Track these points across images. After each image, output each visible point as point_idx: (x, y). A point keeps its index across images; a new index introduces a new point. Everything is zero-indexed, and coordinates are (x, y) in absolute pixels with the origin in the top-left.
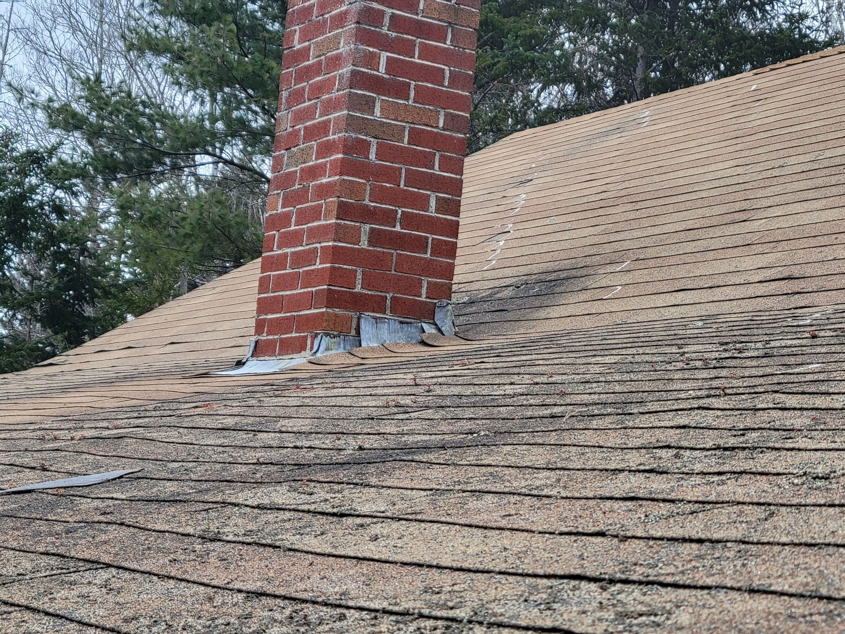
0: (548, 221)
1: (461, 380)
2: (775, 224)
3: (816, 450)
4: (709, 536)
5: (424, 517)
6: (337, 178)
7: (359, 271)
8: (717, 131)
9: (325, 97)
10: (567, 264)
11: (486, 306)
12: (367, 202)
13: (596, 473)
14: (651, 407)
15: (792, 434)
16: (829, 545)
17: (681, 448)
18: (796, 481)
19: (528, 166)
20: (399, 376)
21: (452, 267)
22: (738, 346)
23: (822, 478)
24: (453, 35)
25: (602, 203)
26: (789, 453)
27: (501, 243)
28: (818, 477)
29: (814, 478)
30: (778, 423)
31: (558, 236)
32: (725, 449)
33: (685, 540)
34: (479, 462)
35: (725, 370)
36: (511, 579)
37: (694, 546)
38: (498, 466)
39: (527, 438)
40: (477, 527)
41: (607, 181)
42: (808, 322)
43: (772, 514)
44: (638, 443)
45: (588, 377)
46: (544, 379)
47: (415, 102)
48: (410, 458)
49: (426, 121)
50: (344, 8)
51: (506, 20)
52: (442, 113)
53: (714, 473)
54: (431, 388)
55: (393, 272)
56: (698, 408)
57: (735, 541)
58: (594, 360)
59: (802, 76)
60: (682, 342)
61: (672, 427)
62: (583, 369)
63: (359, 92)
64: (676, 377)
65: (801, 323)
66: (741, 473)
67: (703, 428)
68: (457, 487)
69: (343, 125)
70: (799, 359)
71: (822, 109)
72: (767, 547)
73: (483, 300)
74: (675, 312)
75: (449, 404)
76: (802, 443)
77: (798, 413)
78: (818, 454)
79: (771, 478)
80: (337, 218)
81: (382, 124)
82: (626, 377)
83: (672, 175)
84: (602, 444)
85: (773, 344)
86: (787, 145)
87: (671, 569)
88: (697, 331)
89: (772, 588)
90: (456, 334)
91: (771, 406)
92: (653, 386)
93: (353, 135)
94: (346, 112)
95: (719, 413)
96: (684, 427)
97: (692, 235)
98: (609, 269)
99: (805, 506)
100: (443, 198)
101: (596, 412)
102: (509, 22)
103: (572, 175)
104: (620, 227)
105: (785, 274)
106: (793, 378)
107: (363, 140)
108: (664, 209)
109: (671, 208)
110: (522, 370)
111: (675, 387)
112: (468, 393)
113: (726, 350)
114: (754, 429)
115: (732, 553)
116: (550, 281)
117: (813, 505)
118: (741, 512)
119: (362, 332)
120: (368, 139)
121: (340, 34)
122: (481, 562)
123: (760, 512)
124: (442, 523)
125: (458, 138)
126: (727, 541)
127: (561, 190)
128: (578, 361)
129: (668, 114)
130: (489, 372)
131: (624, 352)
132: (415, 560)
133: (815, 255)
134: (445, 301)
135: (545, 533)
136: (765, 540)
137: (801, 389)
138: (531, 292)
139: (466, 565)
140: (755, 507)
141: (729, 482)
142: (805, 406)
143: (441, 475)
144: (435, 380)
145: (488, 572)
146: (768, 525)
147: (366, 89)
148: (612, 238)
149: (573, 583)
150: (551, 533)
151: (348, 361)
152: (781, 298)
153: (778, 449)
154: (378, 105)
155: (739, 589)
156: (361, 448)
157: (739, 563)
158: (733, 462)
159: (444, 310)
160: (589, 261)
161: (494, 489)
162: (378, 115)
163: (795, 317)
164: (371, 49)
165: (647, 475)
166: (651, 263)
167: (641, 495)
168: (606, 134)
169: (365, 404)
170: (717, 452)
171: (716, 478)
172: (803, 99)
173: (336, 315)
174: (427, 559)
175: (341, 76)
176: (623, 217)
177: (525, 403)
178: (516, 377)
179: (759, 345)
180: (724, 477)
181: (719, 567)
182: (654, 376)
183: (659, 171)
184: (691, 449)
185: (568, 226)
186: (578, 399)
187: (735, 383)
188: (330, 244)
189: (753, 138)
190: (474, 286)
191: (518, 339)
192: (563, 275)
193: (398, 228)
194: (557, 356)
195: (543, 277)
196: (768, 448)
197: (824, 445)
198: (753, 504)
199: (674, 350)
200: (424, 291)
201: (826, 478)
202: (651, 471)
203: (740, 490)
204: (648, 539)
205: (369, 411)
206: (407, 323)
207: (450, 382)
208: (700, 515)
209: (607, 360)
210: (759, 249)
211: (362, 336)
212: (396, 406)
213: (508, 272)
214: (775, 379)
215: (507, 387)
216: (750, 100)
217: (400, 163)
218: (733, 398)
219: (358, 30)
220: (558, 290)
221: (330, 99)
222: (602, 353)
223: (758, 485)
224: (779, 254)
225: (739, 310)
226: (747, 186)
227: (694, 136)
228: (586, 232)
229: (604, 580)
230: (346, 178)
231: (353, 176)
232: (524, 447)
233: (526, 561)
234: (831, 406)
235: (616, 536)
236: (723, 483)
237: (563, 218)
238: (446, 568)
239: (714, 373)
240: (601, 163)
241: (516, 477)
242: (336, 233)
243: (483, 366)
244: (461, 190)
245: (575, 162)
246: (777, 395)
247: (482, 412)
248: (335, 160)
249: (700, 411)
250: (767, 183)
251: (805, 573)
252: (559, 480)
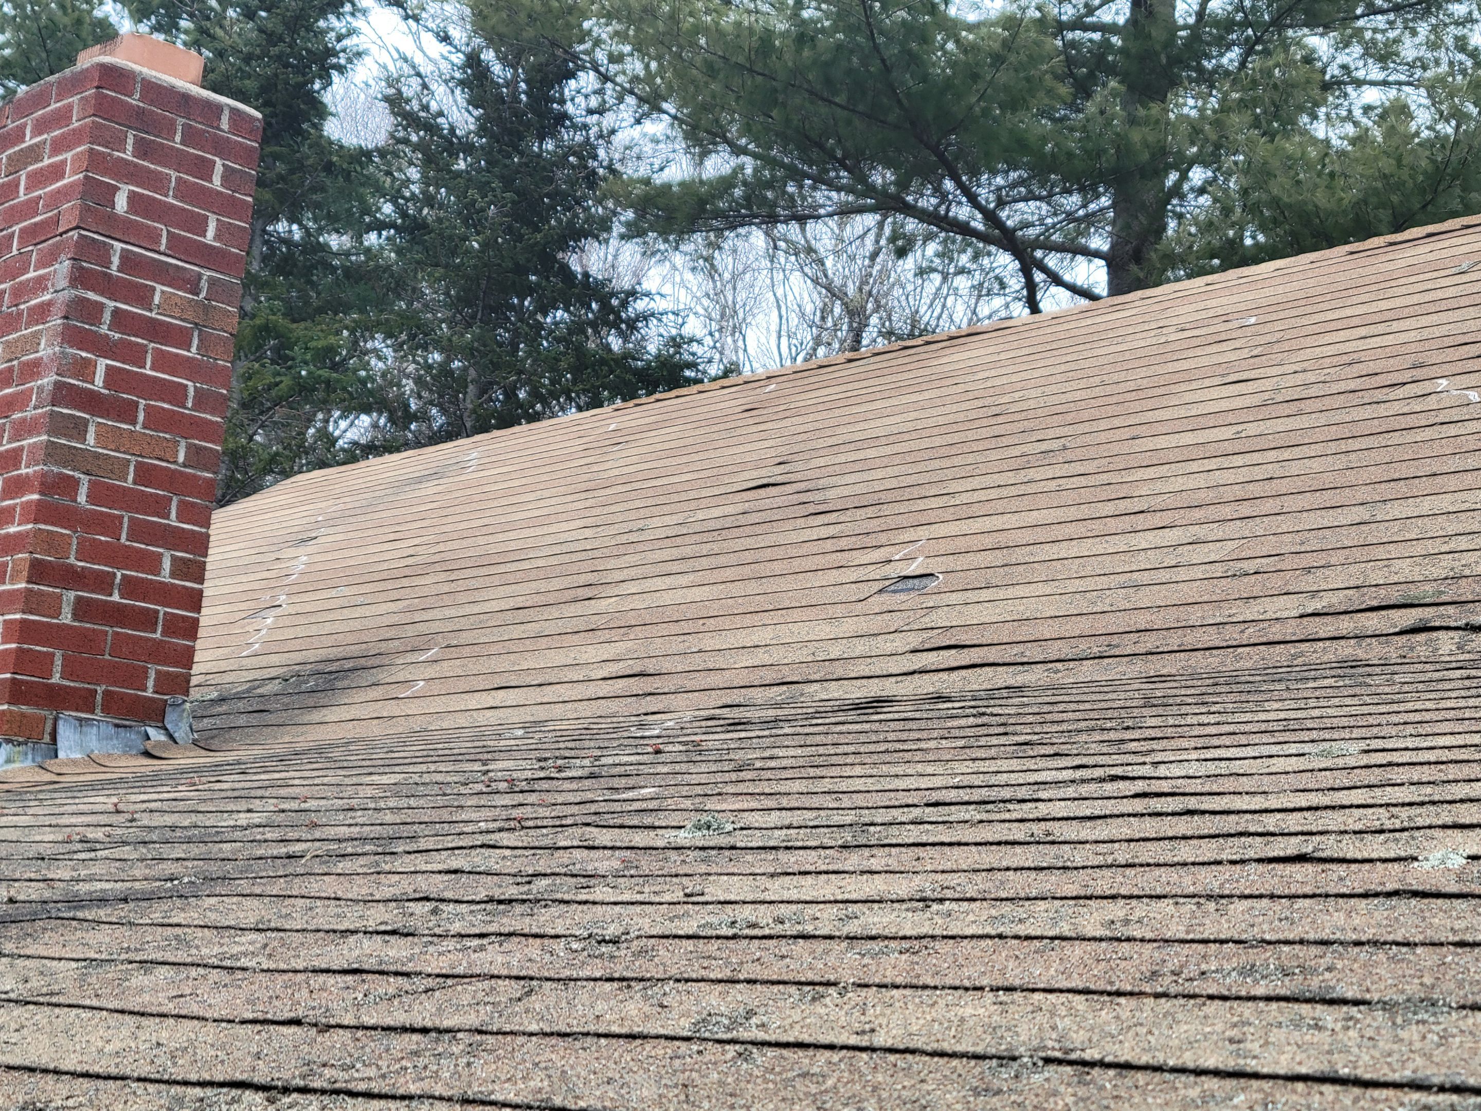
0: (333, 593)
1: (181, 806)
2: (628, 604)
3: (615, 903)
4: (438, 1023)
5: (61, 999)
6: (30, 526)
7: (58, 654)
8: (563, 482)
9: (17, 416)
10: (355, 650)
11: (241, 705)
12: (72, 560)
13: (321, 934)
14: (423, 844)
15: (593, 882)
16: (587, 1034)
17: (442, 900)
18: (575, 946)
19: (313, 519)
20: (98, 799)
21: (191, 652)
22: (560, 762)
23: (610, 941)
24: (200, 340)
25: (407, 572)
26: (580, 907)
27: (269, 621)
28: (604, 941)
29: (599, 942)
30: (578, 866)
31: (347, 613)
32: (500, 902)
33: (405, 1030)
34: (166, 921)
35: (534, 795)
36: (151, 1088)
37: (416, 1037)
38: (189, 926)
39: (244, 886)
40: (131, 1013)
41: (417, 541)
42: (656, 732)
43: (529, 993)
44: (388, 893)
45: (354, 802)
46: (294, 805)
47: (145, 427)
48: (71, 915)
49: (158, 453)
50: (47, 297)
51: (295, 326)
52: (183, 443)
53: (475, 936)
54: (136, 816)
55: (107, 657)
56: (482, 846)
57: (470, 1030)
58: (367, 779)
59: (674, 415)
60: (489, 756)
61: (440, 872)
62: (350, 791)
63: (65, 411)
64: (469, 803)
65: (647, 734)
66: (510, 935)
67: (479, 873)
68: (124, 956)
69: (41, 455)
70: (631, 782)
71: (695, 457)
72: (509, 1038)
73: (239, 697)
74: (492, 717)
75: (155, 838)
76: (600, 893)
77: (608, 853)
78: (617, 908)
79: (546, 941)
80: (28, 582)
81: (97, 456)
82: (404, 803)
83: (501, 537)
84: (340, 894)
85: (604, 761)
86: (650, 502)
87: (372, 1072)
88: (513, 742)
89: (493, 1097)
90: (195, 743)
91: (575, 843)
92: (435, 815)
93: (55, 469)
94: (44, 437)
95: (507, 852)
96: (455, 872)
97: (521, 615)
98: (410, 658)
99: (576, 980)
100: (181, 559)
101: (350, 850)
102: (299, 329)
103: (370, 532)
104: (427, 603)
105: (636, 670)
106: (617, 807)
107: (69, 477)
108: (488, 581)
109: (496, 580)
110: (267, 793)
111: (464, 817)
112: (186, 823)
113: (542, 768)
114: (545, 875)
115: (461, 1047)
116: (330, 673)
117: (587, 980)
118: (493, 989)
119: (59, 738)
120: (77, 475)
121: (40, 332)
122: (117, 1065)
123: (516, 989)
124: (84, 1007)
125: (205, 479)
126: (459, 1030)
127: (354, 552)
128: (347, 781)
129: (502, 457)
130: (223, 794)
131: (411, 769)
132: (27, 1063)
133: (676, 645)
134: (180, 698)
135: (222, 1021)
136: (507, 1028)
137: (618, 822)
138: (304, 687)
139: (96, 1069)
140: (513, 982)
141: (490, 948)
142: (618, 844)
143: (107, 939)
144: (145, 806)
145: (123, 1078)
146: (519, 1008)
147: (75, 408)
148: (418, 617)
149: (234, 1092)
150: (229, 1021)
151: (37, 779)
152: (629, 700)
153: (567, 902)
154: (92, 429)
155: (450, 1099)
156: (11, 901)
157: (463, 1061)
158: (505, 920)
159: (179, 709)
160: (384, 647)
161: (172, 959)
162: (92, 442)
163: (641, 726)
164: (84, 354)
165: (387, 938)
166: (466, 651)
167: (366, 967)
168: (419, 480)
169: (38, 838)
170: (489, 907)
171: (476, 942)
172: (673, 444)
173: (23, 715)
174: (45, 1061)
175: (41, 389)
176: (434, 590)
177: (259, 837)
178: (257, 801)
179: (586, 762)
180: (485, 941)
181: (435, 1068)
182: (441, 801)
183: (484, 530)
184: (457, 901)
185: (360, 600)
186: (331, 832)
187: (542, 812)
188: (18, 616)
189: (608, 491)
190: (228, 678)
191: (279, 749)
192: (348, 665)
193: (116, 598)
194: (320, 773)
195: (321, 667)
196: (554, 901)
197: (626, 897)
198: (510, 977)
199: (477, 766)
200: (150, 683)
201: (615, 942)
202: (393, 932)
203: (500, 959)
204: (357, 1028)
205: (41, 848)
206: (125, 726)
207: (165, 808)
208: (437, 993)
209: (385, 779)
210: (606, 635)
211: (60, 744)
212: (81, 841)
213: (275, 659)
214: (593, 808)
215: (242, 815)
216: (607, 442)
217: (121, 509)
218: (532, 832)
219: (66, 327)
220: (339, 684)
221: (24, 420)
222: (382, 770)
223: (526, 950)
224: (630, 644)
225: (575, 715)
226: (596, 554)
227: (533, 488)
228: (383, 608)
229: (276, 1088)
230: (43, 527)
231: (53, 524)
232: (235, 899)
233: (180, 1062)
234: (652, 844)
235: (315, 1025)
236: (482, 948)
237: (355, 590)
238: (66, 1073)
239: (520, 798)
240: (410, 518)
241: (210, 942)
242: (27, 601)
243: (218, 786)
244: (207, 548)
245: (376, 516)
246: (588, 829)
247: (196, 850)
248: (27, 502)
249: (483, 850)
250: (622, 550)
251: (542, 1074)
252: (266, 946)
